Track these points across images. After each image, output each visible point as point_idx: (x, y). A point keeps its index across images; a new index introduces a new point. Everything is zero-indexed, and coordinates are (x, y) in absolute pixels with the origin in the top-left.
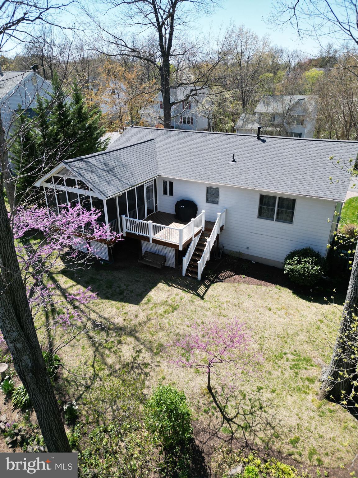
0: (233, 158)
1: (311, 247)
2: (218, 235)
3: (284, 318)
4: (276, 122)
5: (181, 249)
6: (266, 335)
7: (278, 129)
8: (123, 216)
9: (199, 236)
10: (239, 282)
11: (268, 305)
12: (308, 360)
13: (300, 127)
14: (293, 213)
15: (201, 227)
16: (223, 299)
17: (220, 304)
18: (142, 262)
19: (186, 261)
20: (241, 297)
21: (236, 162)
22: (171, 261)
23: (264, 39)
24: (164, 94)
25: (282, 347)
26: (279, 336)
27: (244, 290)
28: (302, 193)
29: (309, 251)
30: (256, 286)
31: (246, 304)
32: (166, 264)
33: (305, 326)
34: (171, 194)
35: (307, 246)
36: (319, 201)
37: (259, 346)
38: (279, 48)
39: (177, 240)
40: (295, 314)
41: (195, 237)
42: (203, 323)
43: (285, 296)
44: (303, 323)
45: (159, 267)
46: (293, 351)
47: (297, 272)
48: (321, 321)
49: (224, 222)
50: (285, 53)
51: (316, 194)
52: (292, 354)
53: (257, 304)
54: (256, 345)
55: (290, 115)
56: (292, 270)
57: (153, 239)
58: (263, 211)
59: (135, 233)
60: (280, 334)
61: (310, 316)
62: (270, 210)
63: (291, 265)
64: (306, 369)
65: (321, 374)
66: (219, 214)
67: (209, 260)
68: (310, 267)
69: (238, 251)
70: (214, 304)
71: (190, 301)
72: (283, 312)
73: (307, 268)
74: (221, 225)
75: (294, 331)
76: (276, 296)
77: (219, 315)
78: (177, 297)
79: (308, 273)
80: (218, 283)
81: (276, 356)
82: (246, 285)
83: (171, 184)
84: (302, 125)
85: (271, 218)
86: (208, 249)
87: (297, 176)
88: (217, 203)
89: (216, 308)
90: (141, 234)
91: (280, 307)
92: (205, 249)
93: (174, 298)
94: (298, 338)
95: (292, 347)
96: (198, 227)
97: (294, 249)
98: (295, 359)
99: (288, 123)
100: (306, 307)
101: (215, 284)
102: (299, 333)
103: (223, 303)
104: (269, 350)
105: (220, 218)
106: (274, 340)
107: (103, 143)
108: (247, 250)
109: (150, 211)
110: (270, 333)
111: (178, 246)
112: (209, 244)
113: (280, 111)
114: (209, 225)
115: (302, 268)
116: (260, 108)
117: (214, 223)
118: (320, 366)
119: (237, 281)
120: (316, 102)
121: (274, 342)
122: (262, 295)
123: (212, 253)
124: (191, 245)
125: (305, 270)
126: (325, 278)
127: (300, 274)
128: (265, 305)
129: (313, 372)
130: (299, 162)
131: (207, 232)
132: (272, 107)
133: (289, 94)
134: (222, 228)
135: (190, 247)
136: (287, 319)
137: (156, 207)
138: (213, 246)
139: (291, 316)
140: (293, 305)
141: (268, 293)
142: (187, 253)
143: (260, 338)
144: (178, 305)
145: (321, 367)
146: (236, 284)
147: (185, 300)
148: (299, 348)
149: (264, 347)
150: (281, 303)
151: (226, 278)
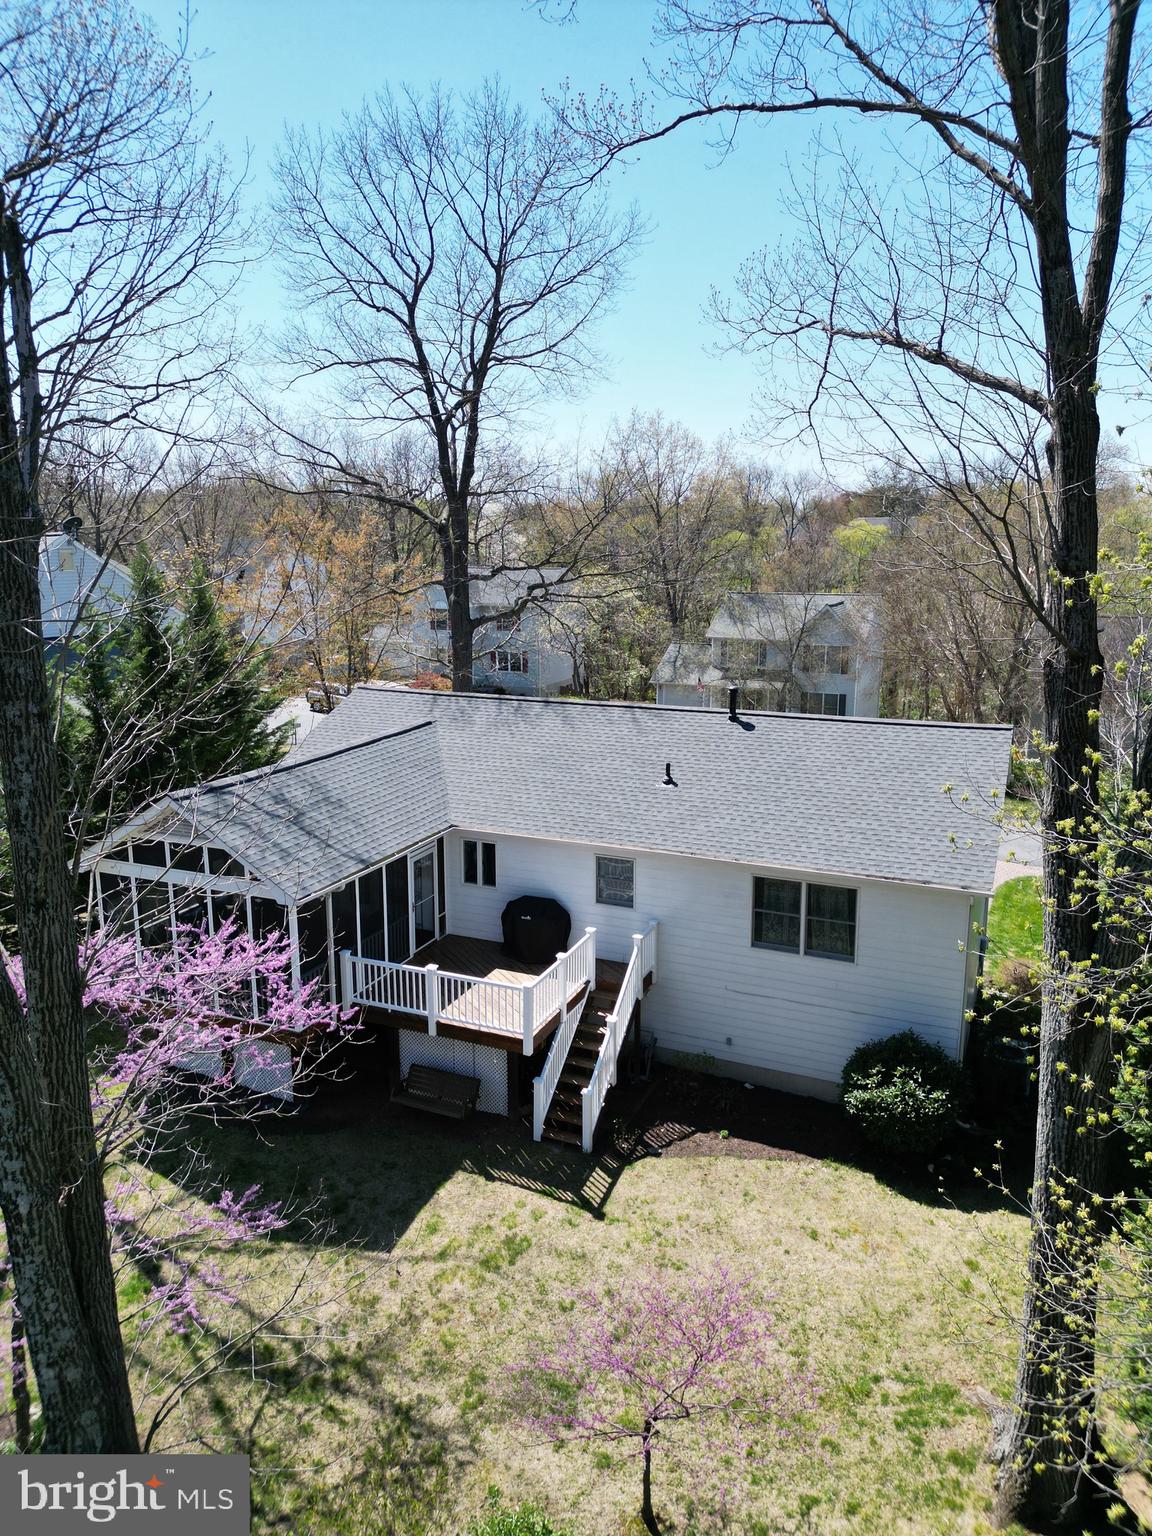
0: (668, 774)
1: (917, 1030)
2: (638, 1004)
3: (861, 1262)
4: (770, 666)
5: (528, 1050)
6: (812, 1321)
7: (779, 685)
8: (346, 955)
9: (579, 1008)
10: (711, 1152)
11: (807, 1223)
12: (948, 1394)
13: (839, 677)
14: (852, 930)
15: (584, 979)
16: (667, 1211)
17: (659, 1227)
18: (405, 1102)
19: (544, 1090)
20: (723, 1200)
21: (676, 785)
22: (496, 1096)
23: (720, 448)
24: (452, 597)
25: (865, 1356)
26: (851, 1323)
27: (730, 1176)
28: (872, 871)
29: (910, 1044)
30: (764, 1161)
31: (741, 1222)
32: (481, 1106)
33: (926, 1283)
34: (490, 879)
35: (904, 1027)
36: (923, 893)
37: (793, 1359)
38: (759, 465)
39: (516, 1024)
40: (892, 1247)
41: (569, 1010)
42: (609, 1293)
43: (855, 1190)
44: (920, 1274)
45: (457, 1116)
46: (900, 1369)
47: (885, 1109)
48: (972, 1266)
49: (653, 963)
50: (776, 479)
51: (912, 874)
52: (898, 1378)
53: (774, 1220)
54: (784, 1356)
55: (807, 647)
56: (868, 1105)
57: (439, 1024)
58: (765, 925)
59: (383, 1005)
60: (855, 1314)
61: (937, 1249)
62: (786, 921)
63: (865, 1088)
64: (944, 1424)
65: (990, 1439)
66: (638, 937)
67: (614, 1084)
68: (922, 1096)
69: (701, 1051)
70: (640, 1229)
71: (563, 1221)
72: (856, 1241)
73: (912, 1095)
74: (645, 973)
75: (895, 1301)
76: (829, 1192)
77: (661, 1265)
78: (520, 1211)
79: (917, 1111)
80: (648, 1160)
81: (848, 1388)
82: (733, 1162)
83: (490, 850)
84: (843, 672)
85: (790, 946)
86: (609, 1049)
87: (852, 823)
88: (628, 903)
89: (649, 1240)
90: (402, 1008)
91: (844, 1225)
92: (602, 1049)
93: (513, 1215)
94: (908, 1326)
95: (895, 1355)
96: (575, 980)
97: (867, 1039)
98: (907, 1394)
99: (805, 669)
100: (921, 1222)
101: (638, 1165)
102: (912, 1307)
103: (668, 1225)
104: (826, 1371)
105: (640, 950)
106: (838, 1335)
107: (273, 733)
108: (725, 1047)
109: (423, 935)
110: (822, 1313)
111: (520, 1042)
112: (614, 1033)
113: (780, 635)
114: (609, 973)
115: (896, 1096)
116: (720, 627)
117: (624, 966)
118: (984, 1411)
119: (704, 1149)
120: (878, 613)
121: (839, 1343)
122: (787, 1189)
123: (624, 1061)
124: (558, 1037)
125: (907, 1104)
126: (967, 1126)
127: (892, 1116)
128: (797, 1224)
129: (967, 1433)
130: (853, 782)
131: (603, 996)
132: (755, 624)
133: (801, 591)
134: (647, 981)
135: (555, 1044)
136: (871, 1263)
137: (442, 920)
138: (626, 1039)
139: (880, 1253)
140: (883, 1217)
141: (803, 1183)
142: (548, 1067)
143: (795, 1331)
144: (525, 1239)
145: (990, 1415)
146: (704, 1160)
147: (547, 1219)
148: (918, 1357)
149: (810, 1361)
150: (844, 1212)
151: (669, 1144)
